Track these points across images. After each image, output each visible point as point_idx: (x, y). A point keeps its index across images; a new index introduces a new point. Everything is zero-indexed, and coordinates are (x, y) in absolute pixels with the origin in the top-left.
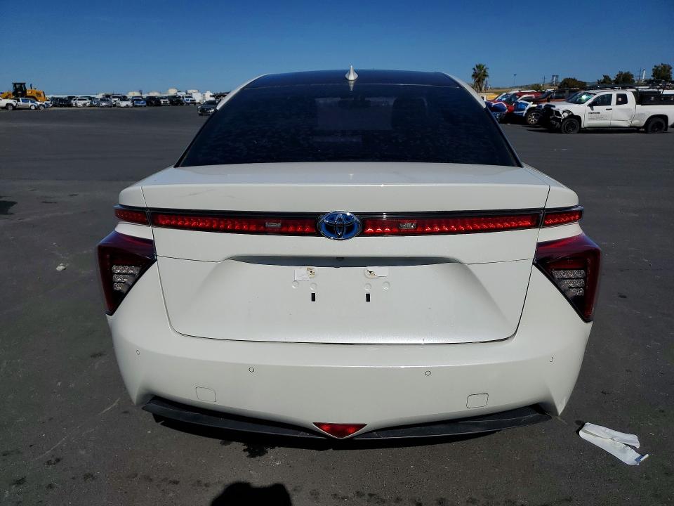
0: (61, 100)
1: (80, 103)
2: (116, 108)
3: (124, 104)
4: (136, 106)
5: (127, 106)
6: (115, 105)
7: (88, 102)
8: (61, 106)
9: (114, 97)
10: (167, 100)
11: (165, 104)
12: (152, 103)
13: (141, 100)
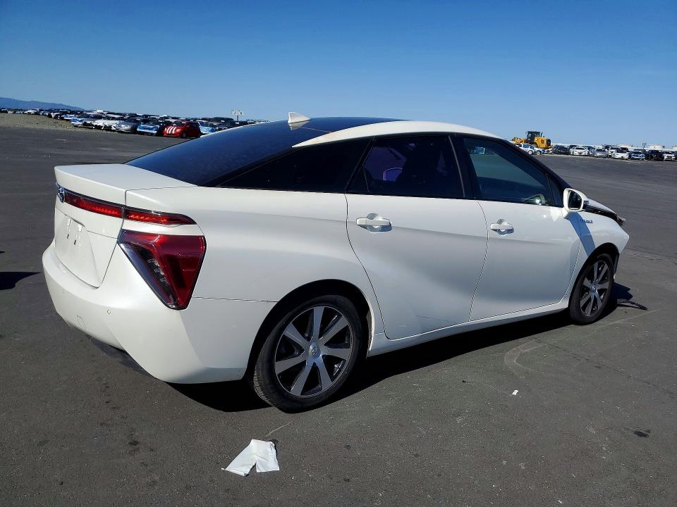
0: (562, 148)
1: (576, 152)
2: (610, 159)
3: (619, 155)
4: (633, 159)
5: (622, 158)
6: (610, 156)
7: (585, 152)
8: (561, 153)
9: (612, 148)
10: (673, 155)
11: (669, 160)
12: (652, 157)
13: (640, 153)
